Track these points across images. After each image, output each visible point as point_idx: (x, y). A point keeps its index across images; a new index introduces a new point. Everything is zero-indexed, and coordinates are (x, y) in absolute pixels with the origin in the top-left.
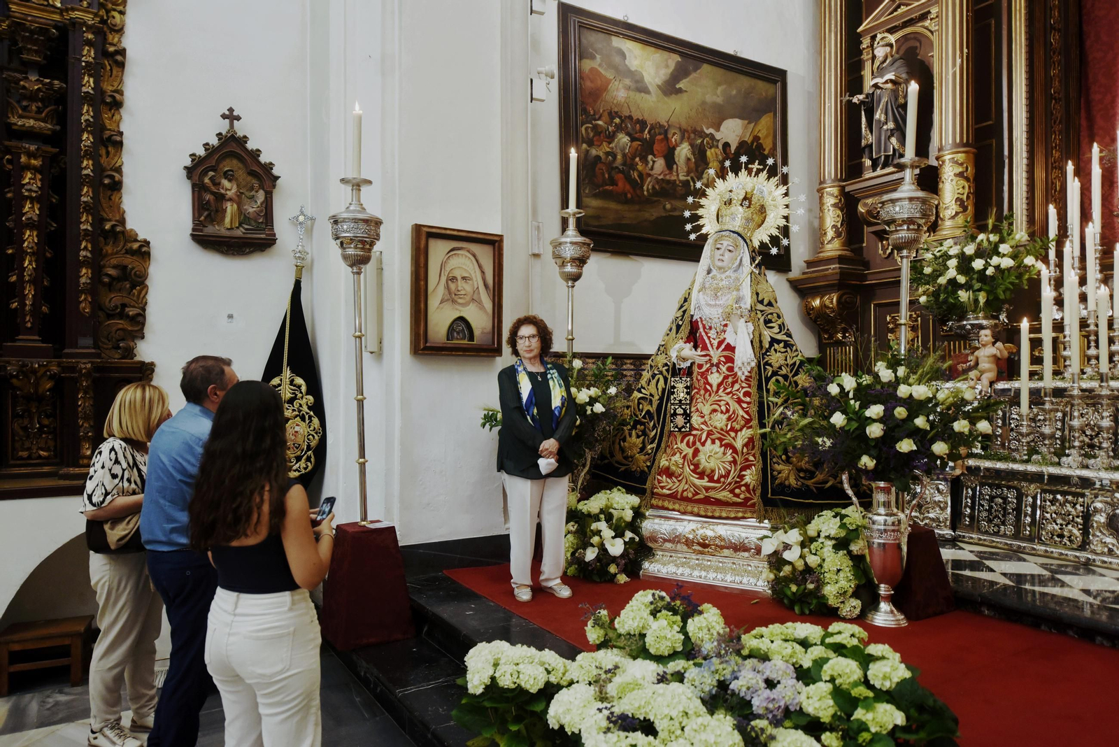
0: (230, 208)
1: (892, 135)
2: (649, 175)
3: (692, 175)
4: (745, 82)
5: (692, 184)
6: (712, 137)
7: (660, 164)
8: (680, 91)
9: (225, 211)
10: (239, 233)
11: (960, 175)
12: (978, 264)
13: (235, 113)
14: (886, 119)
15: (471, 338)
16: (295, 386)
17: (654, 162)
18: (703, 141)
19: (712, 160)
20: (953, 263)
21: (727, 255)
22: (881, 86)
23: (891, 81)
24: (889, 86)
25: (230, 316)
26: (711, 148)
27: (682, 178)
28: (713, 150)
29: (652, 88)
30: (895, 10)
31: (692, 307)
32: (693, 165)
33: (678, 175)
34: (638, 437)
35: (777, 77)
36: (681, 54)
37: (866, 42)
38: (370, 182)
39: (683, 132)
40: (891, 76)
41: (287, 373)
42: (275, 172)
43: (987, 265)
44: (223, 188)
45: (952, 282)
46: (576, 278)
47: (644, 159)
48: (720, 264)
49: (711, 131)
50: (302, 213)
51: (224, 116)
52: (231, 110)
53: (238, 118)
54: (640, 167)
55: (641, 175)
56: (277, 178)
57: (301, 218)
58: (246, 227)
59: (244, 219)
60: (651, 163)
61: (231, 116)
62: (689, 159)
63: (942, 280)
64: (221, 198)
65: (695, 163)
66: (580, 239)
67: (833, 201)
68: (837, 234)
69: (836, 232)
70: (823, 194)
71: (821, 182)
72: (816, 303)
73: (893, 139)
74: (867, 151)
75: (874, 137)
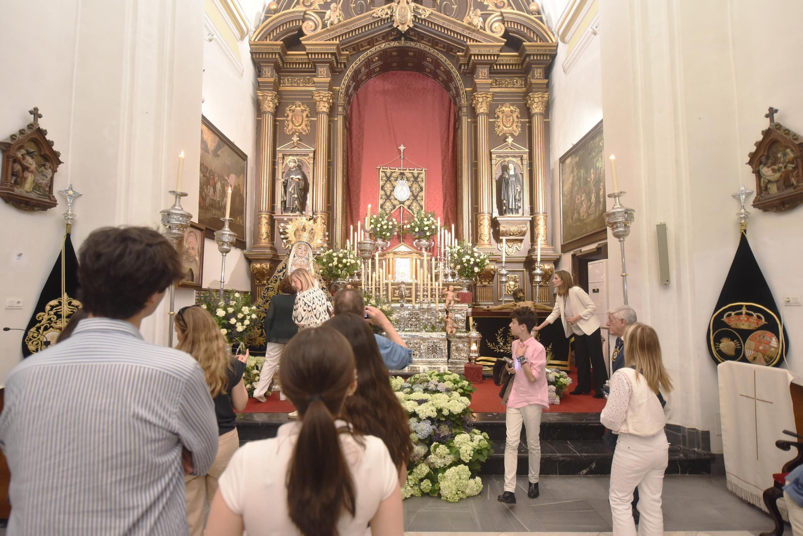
0: (30, 178)
1: (296, 200)
2: (208, 196)
3: (221, 198)
4: (237, 157)
5: (221, 203)
6: (227, 181)
8: (218, 156)
9: (26, 179)
10: (33, 196)
11: (324, 223)
12: (344, 261)
13: (39, 112)
14: (294, 193)
15: (193, 280)
16: (72, 306)
17: (210, 189)
18: (224, 183)
20: (336, 259)
21: (304, 252)
22: (294, 179)
23: (299, 179)
24: (297, 180)
25: (20, 255)
26: (226, 186)
27: (218, 199)
29: (210, 152)
30: (294, 147)
31: (289, 271)
32: (221, 194)
34: (258, 329)
35: (244, 157)
36: (220, 138)
37: (280, 155)
38: (186, 195)
39: (219, 176)
40: (299, 177)
41: (65, 297)
42: (61, 158)
43: (347, 262)
44: (27, 162)
45: (337, 266)
46: (227, 251)
47: (207, 186)
48: (301, 255)
49: (226, 178)
50: (71, 188)
51: (31, 112)
52: (36, 109)
53: (40, 116)
54: (205, 191)
55: (206, 195)
56: (60, 162)
57: (71, 192)
58: (38, 193)
59: (37, 186)
61: (35, 113)
62: (220, 190)
63: (330, 265)
64: (25, 168)
65: (222, 192)
66: (232, 233)
67: (267, 221)
68: (268, 236)
69: (267, 235)
70: (261, 217)
71: (260, 211)
72: (258, 266)
73: (296, 202)
74: (283, 203)
75: (287, 198)
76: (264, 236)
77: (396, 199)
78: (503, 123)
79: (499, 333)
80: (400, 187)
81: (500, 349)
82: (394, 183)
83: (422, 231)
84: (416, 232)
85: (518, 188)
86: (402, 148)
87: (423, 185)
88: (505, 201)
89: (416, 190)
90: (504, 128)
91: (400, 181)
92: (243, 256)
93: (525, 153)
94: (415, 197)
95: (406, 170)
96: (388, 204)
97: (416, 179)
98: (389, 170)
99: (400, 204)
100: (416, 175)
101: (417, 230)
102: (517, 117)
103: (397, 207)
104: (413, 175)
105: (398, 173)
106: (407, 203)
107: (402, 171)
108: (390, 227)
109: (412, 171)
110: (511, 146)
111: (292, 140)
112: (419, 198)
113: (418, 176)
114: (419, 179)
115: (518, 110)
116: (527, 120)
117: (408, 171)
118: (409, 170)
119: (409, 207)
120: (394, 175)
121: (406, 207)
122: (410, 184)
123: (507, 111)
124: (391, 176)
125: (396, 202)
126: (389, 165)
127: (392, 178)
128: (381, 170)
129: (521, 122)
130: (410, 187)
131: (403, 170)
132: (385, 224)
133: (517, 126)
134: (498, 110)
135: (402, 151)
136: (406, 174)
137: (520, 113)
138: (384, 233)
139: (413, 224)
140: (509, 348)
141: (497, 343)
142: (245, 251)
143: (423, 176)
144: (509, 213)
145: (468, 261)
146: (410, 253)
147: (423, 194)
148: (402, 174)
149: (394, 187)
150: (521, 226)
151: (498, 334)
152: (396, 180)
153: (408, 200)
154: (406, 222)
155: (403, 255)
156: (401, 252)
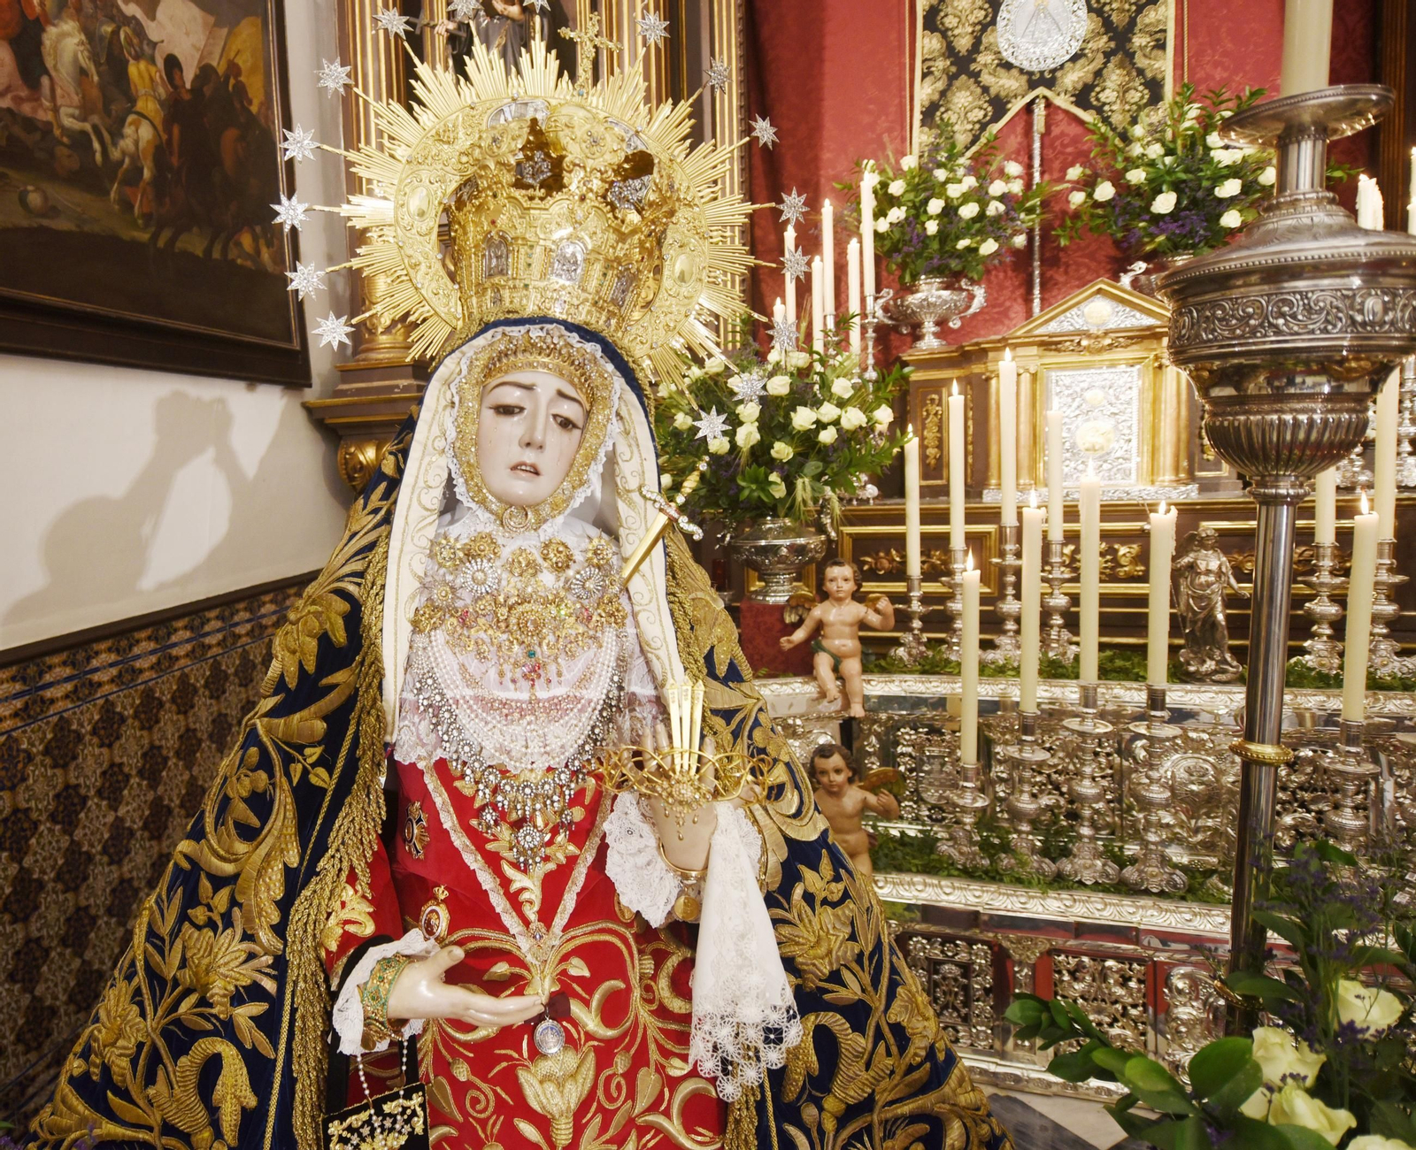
3: (95, 119)
5: (96, 145)
6: (140, 31)
18: (116, 33)
19: (142, 91)
21: (555, 442)
22: (498, 7)
24: (515, 9)
26: (137, 58)
28: (142, 65)
32: (95, 93)
33: (56, 110)
48: (520, 487)
49: (135, 11)
62: (83, 72)
65: (102, 87)
72: (368, 456)
92: (299, 418)
96: (964, 99)
99: (1033, 84)
103: (1017, 106)
106: (1072, 77)
119: (1084, 95)
138: (962, 244)
142: (308, 395)
153: (1076, 57)
154: (1075, 173)
155: (1100, 350)
156: (1088, 335)
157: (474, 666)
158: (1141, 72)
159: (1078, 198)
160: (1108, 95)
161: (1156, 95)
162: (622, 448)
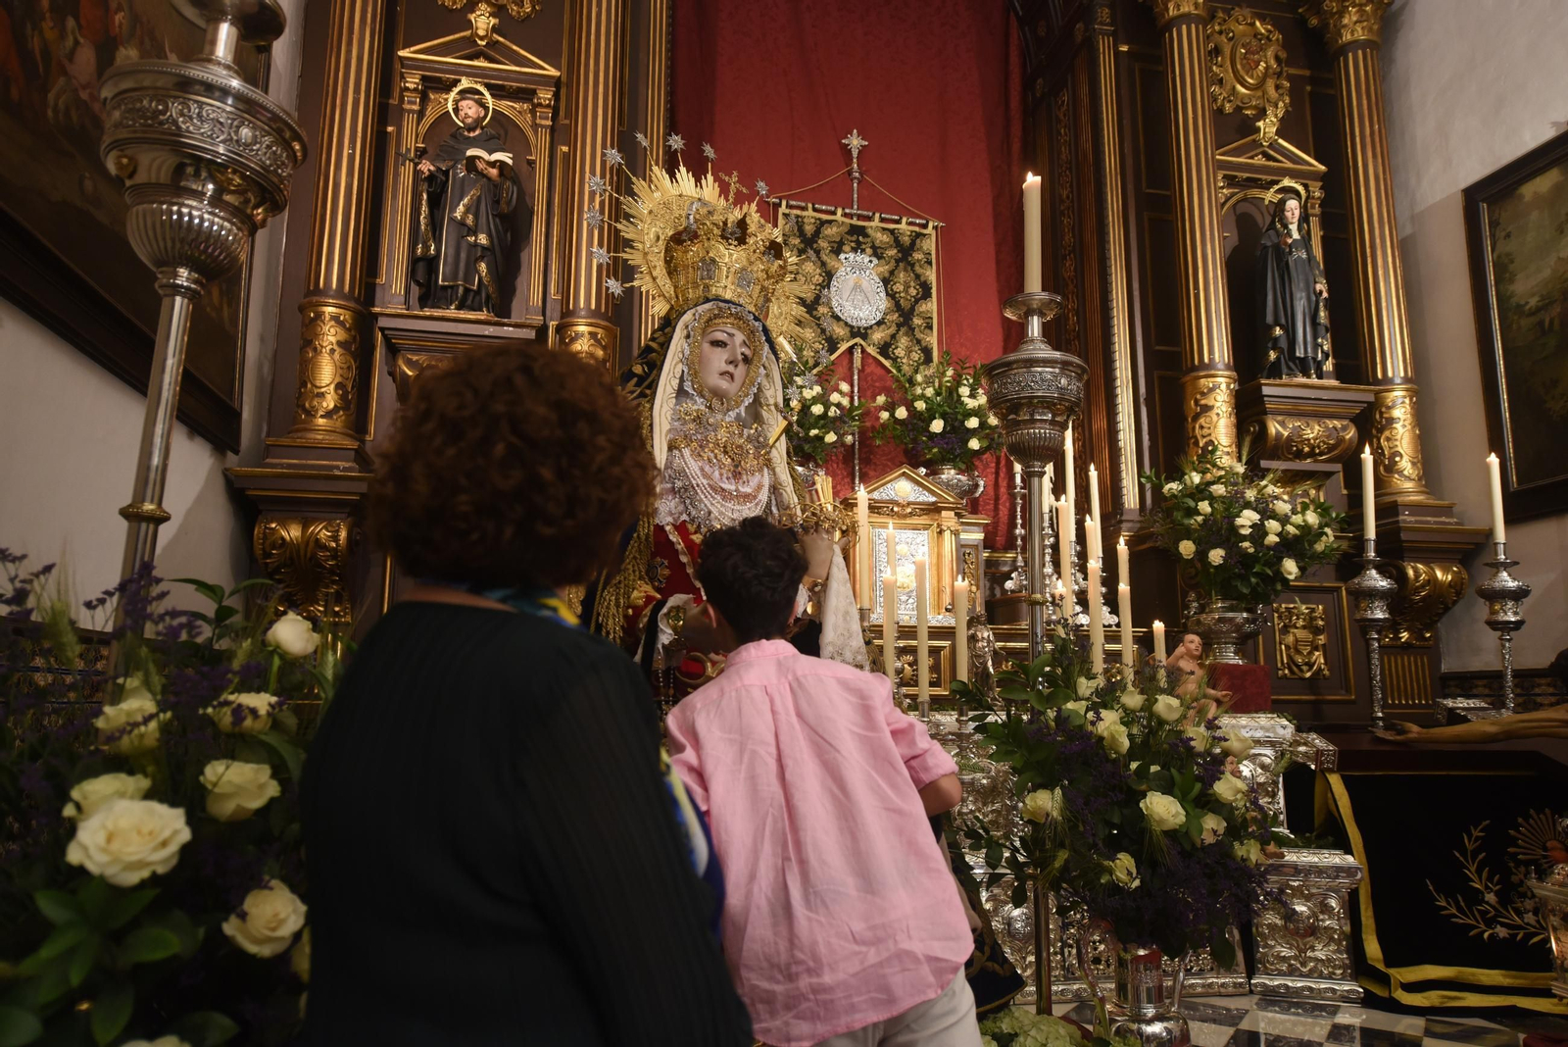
1: (482, 258)
7: (86, 56)
14: (476, 225)
17: (77, 43)
22: (481, 166)
24: (494, 172)
30: (471, 57)
37: (410, 79)
48: (724, 384)
60: (70, 42)
67: (342, 335)
68: (344, 403)
69: (343, 398)
70: (319, 316)
71: (317, 291)
72: (293, 533)
73: (483, 267)
74: (421, 267)
75: (445, 249)
76: (330, 402)
77: (837, 318)
78: (1235, 72)
79: (1470, 846)
80: (852, 278)
81: (1490, 923)
82: (831, 262)
83: (957, 431)
84: (933, 436)
85: (1319, 287)
86: (855, 142)
87: (931, 275)
88: (1278, 331)
89: (906, 290)
90: (1239, 88)
91: (851, 256)
92: (219, 483)
93: (1315, 176)
94: (904, 314)
95: (870, 219)
97: (905, 252)
98: (810, 213)
99: (853, 335)
100: (906, 240)
101: (937, 426)
102: (1277, 58)
103: (843, 347)
104: (896, 240)
105: (845, 229)
106: (878, 336)
107: (854, 221)
108: (833, 412)
109: (892, 226)
110: (1271, 146)
111: (469, 25)
112: (917, 321)
113: (913, 243)
114: (917, 256)
115: (1277, 36)
116: (1307, 73)
117: (876, 223)
118: (882, 220)
119: (885, 349)
120: (830, 231)
121: (871, 350)
122: (885, 269)
123: (1244, 35)
124: (817, 233)
125: (840, 331)
126: (814, 197)
127: (823, 244)
128: (783, 209)
129: (1289, 78)
130: (886, 281)
131: (860, 217)
132: (815, 400)
133: (1277, 87)
134: (1217, 28)
135: (855, 153)
136: (869, 231)
137: (1285, 45)
138: (813, 433)
139: (920, 405)
140: (1530, 918)
141: (1476, 898)
142: (232, 459)
143: (930, 245)
144: (1291, 374)
145: (1259, 530)
146: (933, 510)
147: (931, 306)
148: (860, 231)
149: (829, 275)
150: (1337, 423)
151: (1464, 853)
152: (837, 250)
153: (879, 323)
154: (881, 399)
155: (905, 516)
156: (897, 504)
157: (707, 468)
158: (919, 342)
159: (885, 415)
160: (900, 352)
161: (928, 360)
162: (765, 382)
